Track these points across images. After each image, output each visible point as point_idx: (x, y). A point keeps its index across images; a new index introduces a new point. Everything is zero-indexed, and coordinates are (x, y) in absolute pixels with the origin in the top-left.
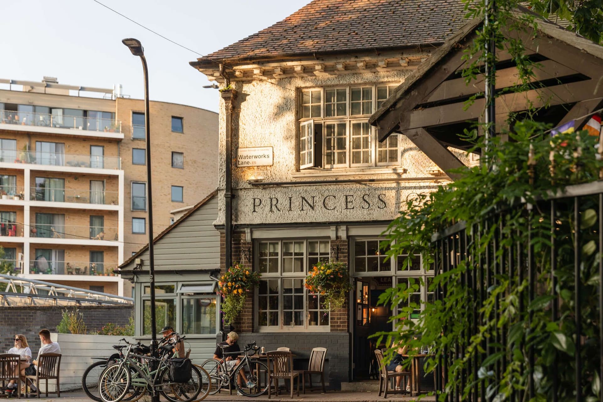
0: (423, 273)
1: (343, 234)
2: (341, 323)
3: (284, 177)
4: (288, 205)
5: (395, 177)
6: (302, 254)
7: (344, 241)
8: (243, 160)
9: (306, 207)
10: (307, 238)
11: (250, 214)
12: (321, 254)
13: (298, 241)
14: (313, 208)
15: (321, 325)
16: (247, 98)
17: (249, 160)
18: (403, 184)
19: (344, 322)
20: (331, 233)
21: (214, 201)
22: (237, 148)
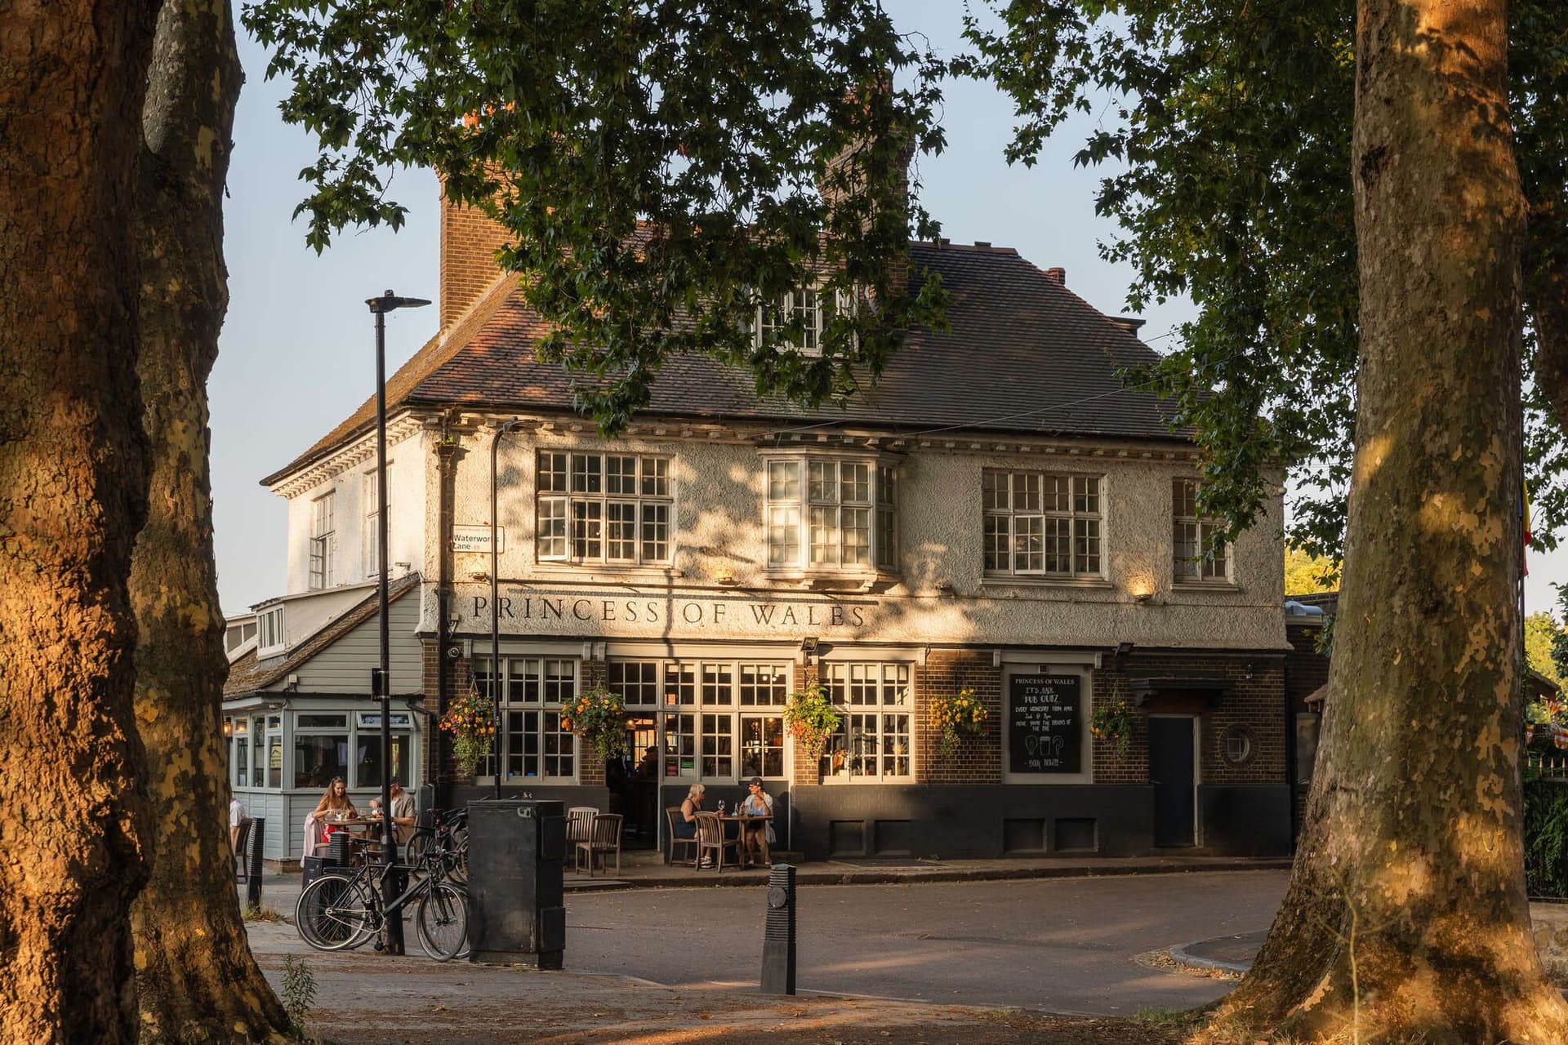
0: (698, 709)
1: (600, 653)
2: (596, 773)
3: (519, 570)
4: (525, 610)
5: (665, 582)
6: (536, 677)
7: (601, 663)
8: (461, 543)
9: (550, 613)
10: (544, 656)
11: (470, 618)
12: (563, 678)
13: (532, 659)
14: (559, 616)
15: (562, 775)
16: (467, 455)
17: (469, 543)
18: (676, 592)
19: (601, 772)
20: (584, 651)
21: (412, 596)
22: (452, 525)
